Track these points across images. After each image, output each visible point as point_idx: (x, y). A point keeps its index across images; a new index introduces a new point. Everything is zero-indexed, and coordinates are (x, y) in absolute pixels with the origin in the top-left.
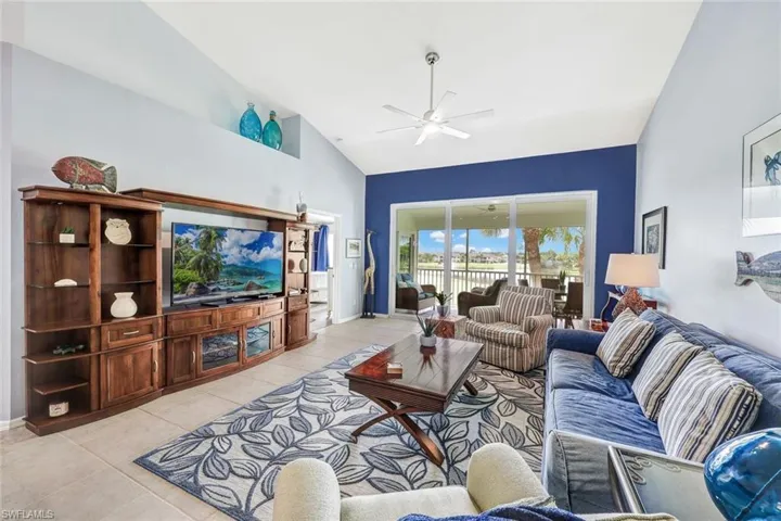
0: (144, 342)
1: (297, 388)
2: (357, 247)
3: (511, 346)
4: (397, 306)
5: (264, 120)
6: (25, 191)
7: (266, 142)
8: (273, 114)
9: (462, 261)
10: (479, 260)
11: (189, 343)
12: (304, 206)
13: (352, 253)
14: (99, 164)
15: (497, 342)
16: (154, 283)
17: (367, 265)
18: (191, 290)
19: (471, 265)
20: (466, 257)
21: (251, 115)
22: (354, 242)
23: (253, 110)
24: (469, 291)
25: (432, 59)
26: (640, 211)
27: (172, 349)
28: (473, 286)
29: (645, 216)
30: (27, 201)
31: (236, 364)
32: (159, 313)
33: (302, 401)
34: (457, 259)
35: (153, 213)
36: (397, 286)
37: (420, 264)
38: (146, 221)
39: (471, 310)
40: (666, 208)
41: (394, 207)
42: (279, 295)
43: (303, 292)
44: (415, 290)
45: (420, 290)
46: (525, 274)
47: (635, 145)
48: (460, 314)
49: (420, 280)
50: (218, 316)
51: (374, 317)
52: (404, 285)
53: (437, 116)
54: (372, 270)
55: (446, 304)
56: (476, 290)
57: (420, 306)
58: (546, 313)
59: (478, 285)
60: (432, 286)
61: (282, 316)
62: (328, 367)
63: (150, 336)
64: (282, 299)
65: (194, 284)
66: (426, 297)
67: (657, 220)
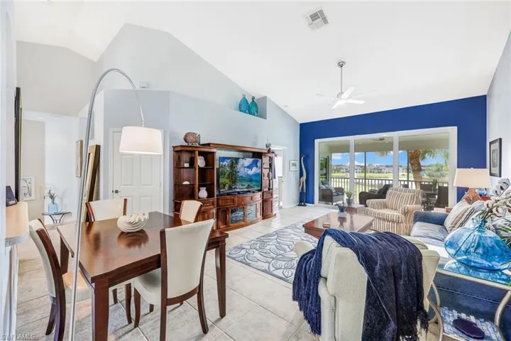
0: (211, 209)
1: (274, 235)
2: (296, 165)
3: (393, 221)
4: (319, 200)
5: (250, 101)
6: (174, 147)
7: (250, 113)
8: (253, 98)
9: (362, 172)
10: (376, 171)
11: (226, 211)
12: (270, 144)
13: (293, 168)
14: (196, 134)
15: (384, 219)
16: (214, 183)
17: (301, 175)
18: (227, 188)
19: (368, 175)
20: (364, 169)
21: (245, 100)
22: (293, 162)
23: (244, 98)
24: (367, 191)
25: (341, 65)
26: (489, 139)
27: (220, 212)
28: (370, 188)
29: (491, 143)
30: (176, 151)
31: (243, 223)
32: (216, 197)
33: (279, 240)
34: (358, 171)
35: (213, 153)
36: (319, 188)
37: (333, 174)
38: (209, 156)
39: (367, 201)
40: (500, 139)
41: (317, 141)
42: (260, 191)
43: (269, 189)
44: (331, 191)
45: (334, 191)
46: (408, 181)
47: (486, 96)
48: (361, 203)
49: (334, 184)
50: (236, 199)
51: (306, 206)
52: (324, 187)
53: (345, 95)
54: (304, 178)
55: (351, 198)
56: (371, 191)
57: (334, 200)
58: (416, 203)
59: (373, 188)
60: (341, 188)
61: (261, 202)
62: (286, 228)
63: (212, 207)
64: (261, 193)
65: (227, 185)
66: (338, 195)
67: (496, 146)
